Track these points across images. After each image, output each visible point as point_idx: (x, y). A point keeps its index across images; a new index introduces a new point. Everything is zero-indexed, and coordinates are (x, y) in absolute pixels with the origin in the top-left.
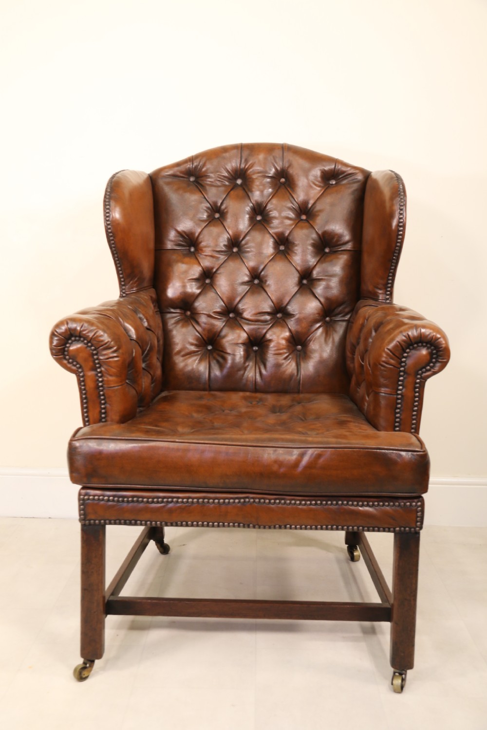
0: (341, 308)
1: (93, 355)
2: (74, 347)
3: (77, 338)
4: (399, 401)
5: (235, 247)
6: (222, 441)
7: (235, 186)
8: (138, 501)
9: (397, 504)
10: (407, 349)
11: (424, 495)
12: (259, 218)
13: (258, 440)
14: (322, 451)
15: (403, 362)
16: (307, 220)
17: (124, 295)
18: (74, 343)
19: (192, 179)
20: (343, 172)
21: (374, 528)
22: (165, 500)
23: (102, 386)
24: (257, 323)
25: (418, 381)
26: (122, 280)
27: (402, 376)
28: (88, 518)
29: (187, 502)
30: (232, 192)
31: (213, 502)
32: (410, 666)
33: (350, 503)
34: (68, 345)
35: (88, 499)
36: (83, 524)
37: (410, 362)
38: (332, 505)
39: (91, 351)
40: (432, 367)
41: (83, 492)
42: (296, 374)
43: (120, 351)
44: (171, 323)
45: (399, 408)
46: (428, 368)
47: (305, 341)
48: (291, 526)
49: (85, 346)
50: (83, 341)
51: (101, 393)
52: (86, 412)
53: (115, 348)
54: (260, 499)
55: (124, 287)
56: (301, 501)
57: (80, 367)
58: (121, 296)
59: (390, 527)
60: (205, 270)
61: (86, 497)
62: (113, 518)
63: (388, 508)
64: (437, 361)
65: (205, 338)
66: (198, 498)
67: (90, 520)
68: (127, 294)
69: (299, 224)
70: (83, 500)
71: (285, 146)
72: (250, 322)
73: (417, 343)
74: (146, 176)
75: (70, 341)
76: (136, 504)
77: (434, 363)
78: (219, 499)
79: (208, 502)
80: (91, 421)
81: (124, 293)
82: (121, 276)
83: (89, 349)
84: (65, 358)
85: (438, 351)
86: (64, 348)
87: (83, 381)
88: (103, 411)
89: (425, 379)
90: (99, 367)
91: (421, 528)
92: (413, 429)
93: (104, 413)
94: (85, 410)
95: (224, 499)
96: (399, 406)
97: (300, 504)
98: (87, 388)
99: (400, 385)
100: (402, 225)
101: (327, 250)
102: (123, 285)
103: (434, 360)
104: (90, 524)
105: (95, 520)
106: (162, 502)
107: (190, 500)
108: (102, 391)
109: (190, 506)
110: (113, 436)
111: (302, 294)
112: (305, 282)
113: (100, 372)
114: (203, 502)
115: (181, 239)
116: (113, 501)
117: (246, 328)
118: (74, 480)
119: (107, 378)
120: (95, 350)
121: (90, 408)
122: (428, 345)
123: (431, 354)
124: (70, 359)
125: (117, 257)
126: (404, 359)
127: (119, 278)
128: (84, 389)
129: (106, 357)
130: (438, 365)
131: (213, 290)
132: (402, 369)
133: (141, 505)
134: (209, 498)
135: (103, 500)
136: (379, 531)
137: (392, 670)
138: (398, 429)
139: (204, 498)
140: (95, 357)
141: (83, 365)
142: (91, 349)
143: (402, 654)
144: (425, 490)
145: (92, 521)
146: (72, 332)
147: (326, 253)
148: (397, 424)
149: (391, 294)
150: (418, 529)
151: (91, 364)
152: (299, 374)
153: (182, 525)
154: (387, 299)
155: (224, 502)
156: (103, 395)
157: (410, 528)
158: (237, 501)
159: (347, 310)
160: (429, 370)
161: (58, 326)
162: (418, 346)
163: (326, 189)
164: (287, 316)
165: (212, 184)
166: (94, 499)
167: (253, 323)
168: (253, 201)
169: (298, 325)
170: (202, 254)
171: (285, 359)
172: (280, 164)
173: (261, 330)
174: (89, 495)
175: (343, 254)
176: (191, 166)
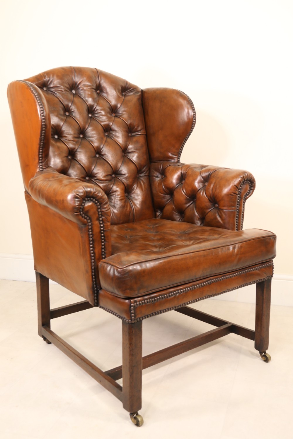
0: (144, 169)
2: (88, 204)
3: (89, 199)
4: (238, 213)
5: (81, 134)
9: (266, 265)
10: (242, 184)
12: (90, 115)
15: (239, 192)
19: (45, 89)
20: (130, 88)
22: (175, 292)
23: (103, 230)
24: (106, 182)
25: (244, 201)
29: (185, 290)
30: (74, 98)
36: (133, 323)
39: (97, 207)
40: (249, 193)
41: (133, 300)
42: (131, 211)
47: (130, 191)
49: (94, 203)
50: (93, 200)
51: (102, 235)
55: (41, 164)
57: (89, 219)
60: (70, 149)
63: (263, 268)
64: (251, 190)
66: (189, 287)
69: (116, 119)
70: (133, 306)
72: (102, 182)
73: (246, 180)
75: (85, 201)
78: (198, 284)
81: (41, 168)
82: (40, 156)
83: (96, 205)
84: (80, 214)
85: (251, 184)
86: (81, 207)
87: (91, 228)
88: (103, 247)
89: (246, 200)
90: (101, 217)
95: (201, 283)
96: (238, 216)
99: (238, 205)
106: (174, 294)
108: (103, 233)
111: (125, 162)
112: (123, 154)
113: (102, 220)
116: (150, 302)
117: (101, 185)
120: (99, 205)
121: (95, 246)
122: (249, 182)
123: (249, 186)
124: (83, 214)
126: (240, 190)
127: (40, 158)
128: (91, 234)
131: (77, 161)
132: (239, 195)
135: (144, 303)
138: (237, 228)
140: (99, 210)
141: (92, 217)
147: (130, 136)
148: (236, 226)
151: (97, 215)
152: (133, 210)
154: (179, 161)
156: (104, 236)
158: (207, 283)
159: (147, 169)
162: (246, 183)
163: (124, 97)
164: (119, 176)
165: (63, 92)
166: (140, 304)
167: (103, 182)
168: (88, 104)
169: (127, 181)
170: (66, 140)
171: (125, 203)
172: (98, 81)
173: (109, 186)
174: (136, 302)
175: (139, 137)
176: (45, 80)
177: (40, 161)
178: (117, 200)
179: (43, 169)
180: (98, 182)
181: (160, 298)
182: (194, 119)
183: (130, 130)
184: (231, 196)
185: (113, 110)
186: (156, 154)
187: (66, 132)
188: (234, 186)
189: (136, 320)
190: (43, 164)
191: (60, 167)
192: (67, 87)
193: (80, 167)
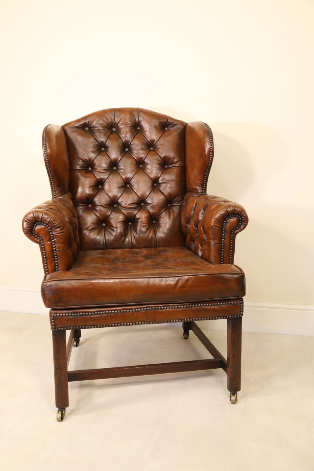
0: (177, 198)
1: (49, 232)
2: (38, 228)
3: (40, 223)
4: (223, 247)
5: (113, 166)
7: (112, 132)
8: (86, 315)
9: (230, 303)
10: (226, 218)
11: (243, 298)
12: (127, 150)
13: (152, 274)
14: (189, 277)
15: (224, 225)
16: (154, 150)
17: (55, 197)
18: (38, 225)
19: (87, 129)
20: (172, 123)
21: (218, 317)
22: (101, 312)
23: (55, 250)
24: (130, 209)
25: (232, 235)
26: (53, 188)
27: (224, 233)
28: (57, 327)
29: (114, 312)
30: (111, 136)
31: (129, 311)
32: (239, 389)
33: (205, 305)
34: (34, 227)
35: (57, 316)
36: (54, 330)
37: (228, 225)
38: (194, 307)
39: (48, 230)
40: (239, 227)
41: (52, 311)
42: (154, 237)
43: (65, 229)
44: (81, 212)
45: (223, 251)
46: (237, 228)
47: (157, 218)
48: (173, 321)
50: (43, 224)
51: (55, 254)
52: (46, 266)
53: (62, 227)
54: (155, 307)
55: (54, 192)
56: (178, 306)
57: (42, 240)
58: (53, 198)
59: (226, 316)
60: (99, 180)
61: (55, 315)
62: (72, 326)
63: (224, 305)
64: (242, 224)
65: (101, 219)
66: (120, 310)
67: (58, 328)
68: (56, 196)
69: (150, 152)
70: (54, 316)
71: (139, 110)
73: (231, 215)
74: (61, 127)
75: (35, 225)
76: (84, 316)
77: (240, 225)
78: (132, 309)
79: (126, 311)
80: (50, 270)
81: (55, 196)
82: (53, 186)
84: (33, 235)
85: (242, 219)
86: (32, 229)
87: (44, 248)
88: (56, 264)
89: (236, 234)
90: (53, 239)
91: (242, 315)
92: (230, 262)
93: (57, 266)
94: (45, 265)
95: (135, 309)
96: (223, 250)
97: (178, 308)
98: (47, 252)
99: (223, 238)
100: (212, 151)
101: (166, 167)
102: (55, 191)
103: (240, 223)
104: (58, 330)
105: (61, 328)
106: (100, 314)
107: (116, 311)
108: (56, 252)
109: (116, 315)
110: (68, 278)
111: (154, 192)
112: (155, 185)
113: (54, 242)
114: (123, 311)
115: (83, 163)
116: (71, 315)
117: (124, 212)
118: (47, 306)
119: (58, 245)
120: (50, 229)
121: (49, 263)
122: (237, 215)
123: (238, 220)
124: (35, 235)
125: (51, 175)
126: (224, 224)
127: (52, 187)
128: (45, 253)
129: (57, 233)
130: (242, 226)
131: (104, 191)
132: (224, 229)
133: (87, 316)
134: (126, 309)
135: (65, 316)
136: (221, 319)
137: (229, 392)
138: (222, 262)
139: (123, 309)
140: (51, 233)
141: (44, 238)
142: (48, 229)
143: (235, 384)
144: (244, 294)
145: (59, 329)
146: (37, 219)
147: (166, 168)
148: (222, 260)
149: (206, 190)
150: (241, 315)
151: (48, 237)
152: (156, 236)
153: (112, 326)
154: (204, 192)
155: (135, 311)
156: (56, 255)
157: (237, 316)
158: (142, 309)
159: (180, 199)
160: (238, 229)
161: (26, 216)
162: (232, 216)
163: (164, 132)
164: (147, 204)
165: (100, 131)
166: (60, 316)
167: (128, 209)
168: (123, 140)
169: (153, 209)
170: (96, 172)
171: (148, 229)
172: (137, 120)
173: (133, 213)
174: (56, 313)
175: (174, 168)
176: (86, 121)
178: (141, 227)
180: (123, 209)
183: (164, 164)
185: (150, 146)
186: (188, 186)
187: (96, 165)
188: (216, 220)
191: (84, 195)
192: (105, 127)
193: (106, 196)
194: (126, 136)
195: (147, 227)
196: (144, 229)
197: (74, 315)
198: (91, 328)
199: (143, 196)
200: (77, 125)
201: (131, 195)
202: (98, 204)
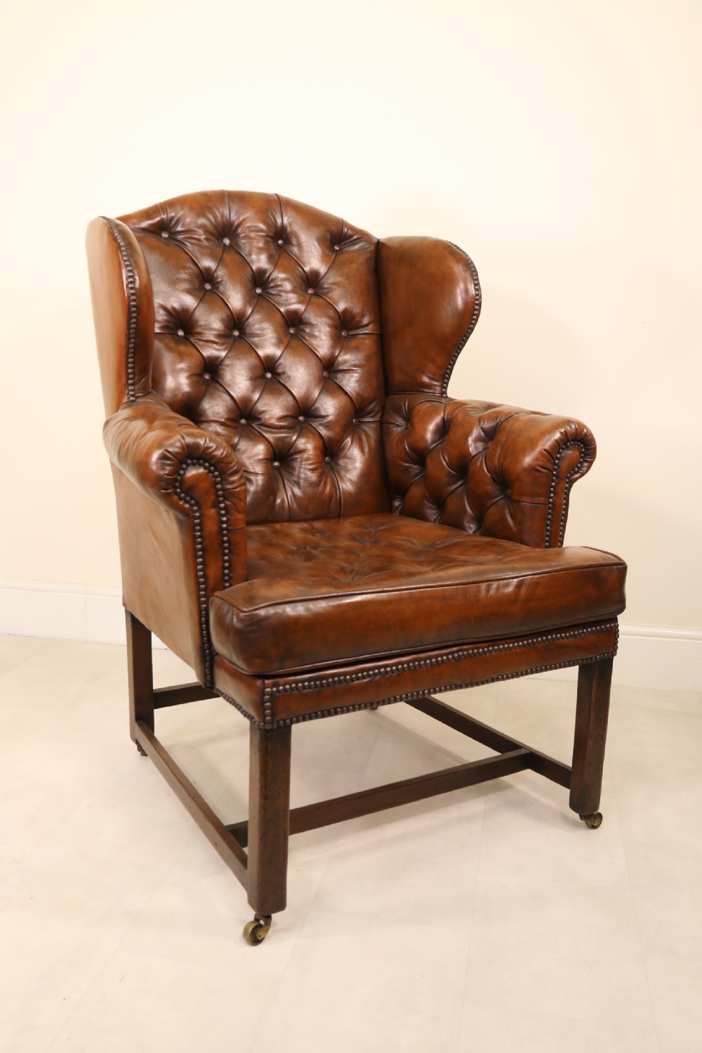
0: (372, 406)
1: (216, 483)
2: (192, 472)
3: (197, 461)
4: (550, 511)
5: (236, 328)
6: (435, 581)
7: (224, 248)
8: (338, 682)
10: (561, 448)
12: (259, 291)
15: (556, 464)
16: (318, 295)
17: (132, 398)
19: (165, 235)
20: (351, 236)
22: (371, 673)
23: (226, 529)
24: (282, 430)
25: (567, 485)
27: (554, 481)
28: (278, 718)
29: (396, 670)
30: (224, 256)
31: (425, 664)
33: (559, 636)
34: (183, 472)
35: (278, 691)
36: (269, 728)
37: (562, 464)
38: (542, 642)
39: (214, 479)
40: (580, 469)
41: (270, 682)
42: (335, 493)
45: (549, 520)
46: (576, 470)
49: (206, 471)
50: (203, 465)
51: (225, 538)
52: (201, 570)
54: (473, 649)
55: (132, 387)
57: (193, 504)
60: (207, 360)
61: (275, 689)
66: (408, 662)
67: (278, 721)
70: (271, 693)
72: (273, 430)
73: (571, 441)
75: (186, 466)
76: (337, 686)
77: (582, 464)
78: (430, 658)
79: (418, 666)
80: (210, 581)
81: (133, 396)
82: (130, 370)
83: (211, 475)
84: (176, 493)
85: (586, 450)
86: (177, 477)
87: (199, 524)
88: (227, 565)
89: (572, 482)
90: (223, 501)
92: (558, 541)
93: (228, 568)
95: (436, 657)
96: (550, 516)
98: (206, 534)
99: (552, 492)
101: (345, 334)
102: (133, 384)
103: (582, 460)
105: (285, 720)
106: (369, 675)
107: (399, 667)
108: (227, 535)
109: (400, 675)
111: (328, 390)
112: (326, 374)
113: (225, 508)
114: (414, 666)
115: (168, 319)
116: (310, 687)
117: (269, 436)
119: (236, 516)
120: (219, 476)
121: (210, 562)
122: (580, 443)
123: (580, 454)
124: (182, 492)
126: (557, 461)
128: (201, 536)
129: (236, 485)
130: (585, 465)
131: (222, 387)
132: (555, 473)
133: (343, 685)
134: (419, 660)
135: (297, 688)
138: (547, 544)
139: (414, 661)
140: (219, 486)
141: (201, 500)
142: (213, 476)
146: (191, 452)
147: (344, 337)
148: (548, 538)
150: (614, 653)
151: (213, 497)
152: (339, 491)
154: (444, 392)
155: (437, 661)
156: (228, 541)
158: (449, 657)
159: (377, 409)
160: (577, 472)
162: (572, 445)
163: (335, 256)
164: (313, 419)
165: (200, 243)
166: (285, 690)
167: (277, 430)
168: (254, 268)
169: (329, 430)
170: (200, 340)
171: (321, 476)
172: (279, 221)
173: (288, 440)
174: (277, 685)
175: (364, 338)
176: (164, 216)
177: (130, 382)
178: (305, 471)
179: (137, 398)
180: (264, 431)
181: (334, 682)
182: (477, 305)
183: (344, 326)
184: (537, 474)
185: (310, 284)
186: (398, 377)
188: (544, 451)
189: (275, 724)
190: (137, 387)
191: (180, 395)
192: (211, 233)
193: (227, 398)
194: (259, 260)
195: (320, 471)
196: (313, 477)
197: (316, 686)
198: (348, 711)
199: (307, 399)
200: (145, 224)
201: (282, 398)
202: (212, 418)
